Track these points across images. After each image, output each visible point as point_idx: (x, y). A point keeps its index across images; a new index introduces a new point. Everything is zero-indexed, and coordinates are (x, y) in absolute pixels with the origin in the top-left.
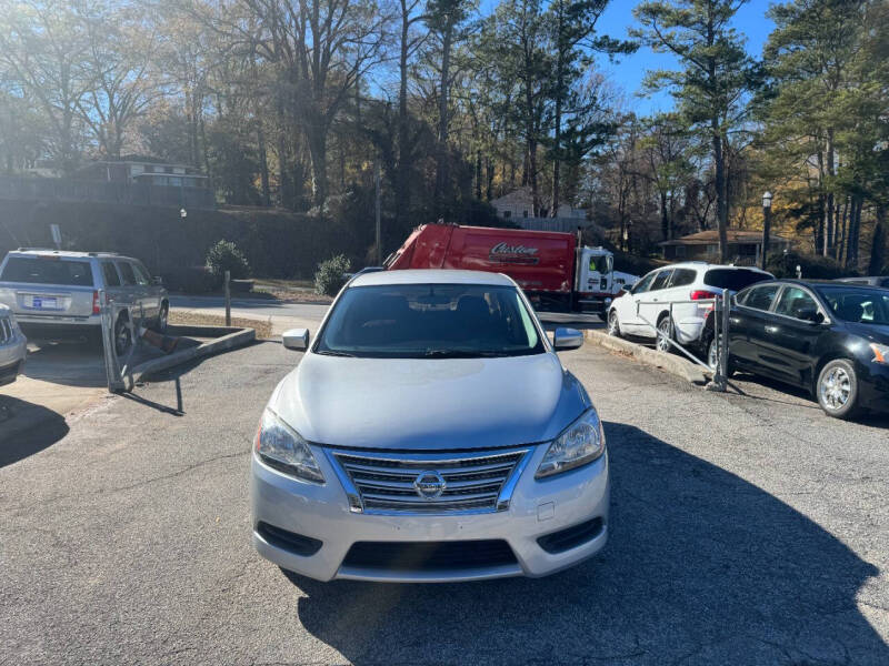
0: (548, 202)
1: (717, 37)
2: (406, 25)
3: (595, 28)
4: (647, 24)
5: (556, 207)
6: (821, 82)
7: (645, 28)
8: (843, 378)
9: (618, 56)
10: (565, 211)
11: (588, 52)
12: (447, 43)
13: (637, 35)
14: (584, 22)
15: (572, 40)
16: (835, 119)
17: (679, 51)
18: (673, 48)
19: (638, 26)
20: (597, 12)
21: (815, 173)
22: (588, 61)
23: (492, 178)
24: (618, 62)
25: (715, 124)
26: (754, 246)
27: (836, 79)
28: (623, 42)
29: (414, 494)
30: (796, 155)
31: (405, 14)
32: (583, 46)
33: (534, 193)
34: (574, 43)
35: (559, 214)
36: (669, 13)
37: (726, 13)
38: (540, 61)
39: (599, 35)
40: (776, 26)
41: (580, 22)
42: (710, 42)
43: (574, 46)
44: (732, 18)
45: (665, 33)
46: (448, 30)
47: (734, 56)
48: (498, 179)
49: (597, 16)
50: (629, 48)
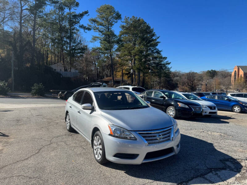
0: (68, 67)
1: (110, 30)
2: (22, 10)
3: (80, 22)
4: (92, 23)
5: (70, 69)
6: (132, 44)
7: (91, 25)
8: (172, 110)
9: (86, 31)
10: (73, 70)
11: (78, 28)
12: (35, 18)
13: (90, 26)
14: (77, 20)
15: (74, 24)
16: (135, 53)
17: (101, 32)
18: (99, 31)
19: (90, 24)
20: (81, 18)
21: (130, 65)
22: (78, 30)
23: (48, 59)
24: (86, 32)
25: (110, 51)
26: (119, 81)
27: (135, 44)
28: (87, 27)
29: (157, 139)
30: (127, 61)
31: (22, 7)
32: (77, 26)
33: (64, 64)
34: (74, 25)
35: (72, 71)
36: (98, 22)
37: (112, 25)
38: (64, 28)
39: (81, 24)
40: (121, 30)
41: (76, 20)
42: (108, 31)
43: (74, 26)
44: (113, 26)
45: (97, 27)
46: (35, 14)
47: (114, 35)
48: (49, 59)
49: (81, 19)
50: (89, 29)
